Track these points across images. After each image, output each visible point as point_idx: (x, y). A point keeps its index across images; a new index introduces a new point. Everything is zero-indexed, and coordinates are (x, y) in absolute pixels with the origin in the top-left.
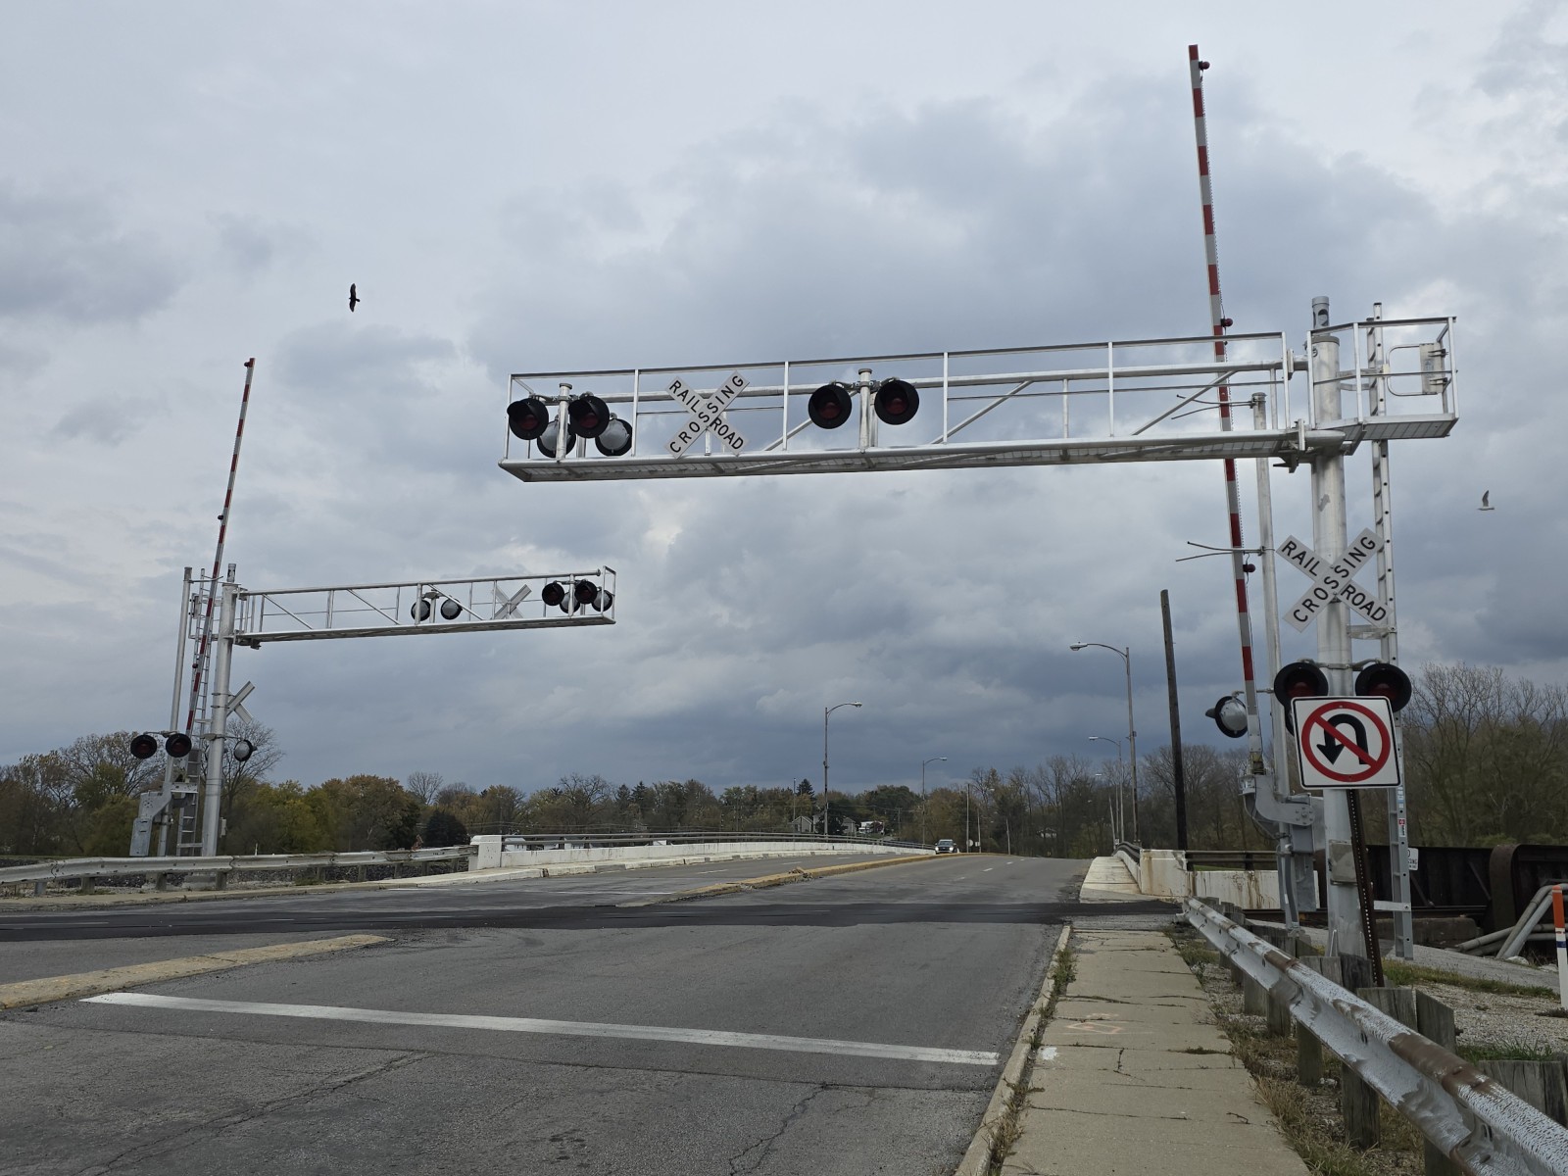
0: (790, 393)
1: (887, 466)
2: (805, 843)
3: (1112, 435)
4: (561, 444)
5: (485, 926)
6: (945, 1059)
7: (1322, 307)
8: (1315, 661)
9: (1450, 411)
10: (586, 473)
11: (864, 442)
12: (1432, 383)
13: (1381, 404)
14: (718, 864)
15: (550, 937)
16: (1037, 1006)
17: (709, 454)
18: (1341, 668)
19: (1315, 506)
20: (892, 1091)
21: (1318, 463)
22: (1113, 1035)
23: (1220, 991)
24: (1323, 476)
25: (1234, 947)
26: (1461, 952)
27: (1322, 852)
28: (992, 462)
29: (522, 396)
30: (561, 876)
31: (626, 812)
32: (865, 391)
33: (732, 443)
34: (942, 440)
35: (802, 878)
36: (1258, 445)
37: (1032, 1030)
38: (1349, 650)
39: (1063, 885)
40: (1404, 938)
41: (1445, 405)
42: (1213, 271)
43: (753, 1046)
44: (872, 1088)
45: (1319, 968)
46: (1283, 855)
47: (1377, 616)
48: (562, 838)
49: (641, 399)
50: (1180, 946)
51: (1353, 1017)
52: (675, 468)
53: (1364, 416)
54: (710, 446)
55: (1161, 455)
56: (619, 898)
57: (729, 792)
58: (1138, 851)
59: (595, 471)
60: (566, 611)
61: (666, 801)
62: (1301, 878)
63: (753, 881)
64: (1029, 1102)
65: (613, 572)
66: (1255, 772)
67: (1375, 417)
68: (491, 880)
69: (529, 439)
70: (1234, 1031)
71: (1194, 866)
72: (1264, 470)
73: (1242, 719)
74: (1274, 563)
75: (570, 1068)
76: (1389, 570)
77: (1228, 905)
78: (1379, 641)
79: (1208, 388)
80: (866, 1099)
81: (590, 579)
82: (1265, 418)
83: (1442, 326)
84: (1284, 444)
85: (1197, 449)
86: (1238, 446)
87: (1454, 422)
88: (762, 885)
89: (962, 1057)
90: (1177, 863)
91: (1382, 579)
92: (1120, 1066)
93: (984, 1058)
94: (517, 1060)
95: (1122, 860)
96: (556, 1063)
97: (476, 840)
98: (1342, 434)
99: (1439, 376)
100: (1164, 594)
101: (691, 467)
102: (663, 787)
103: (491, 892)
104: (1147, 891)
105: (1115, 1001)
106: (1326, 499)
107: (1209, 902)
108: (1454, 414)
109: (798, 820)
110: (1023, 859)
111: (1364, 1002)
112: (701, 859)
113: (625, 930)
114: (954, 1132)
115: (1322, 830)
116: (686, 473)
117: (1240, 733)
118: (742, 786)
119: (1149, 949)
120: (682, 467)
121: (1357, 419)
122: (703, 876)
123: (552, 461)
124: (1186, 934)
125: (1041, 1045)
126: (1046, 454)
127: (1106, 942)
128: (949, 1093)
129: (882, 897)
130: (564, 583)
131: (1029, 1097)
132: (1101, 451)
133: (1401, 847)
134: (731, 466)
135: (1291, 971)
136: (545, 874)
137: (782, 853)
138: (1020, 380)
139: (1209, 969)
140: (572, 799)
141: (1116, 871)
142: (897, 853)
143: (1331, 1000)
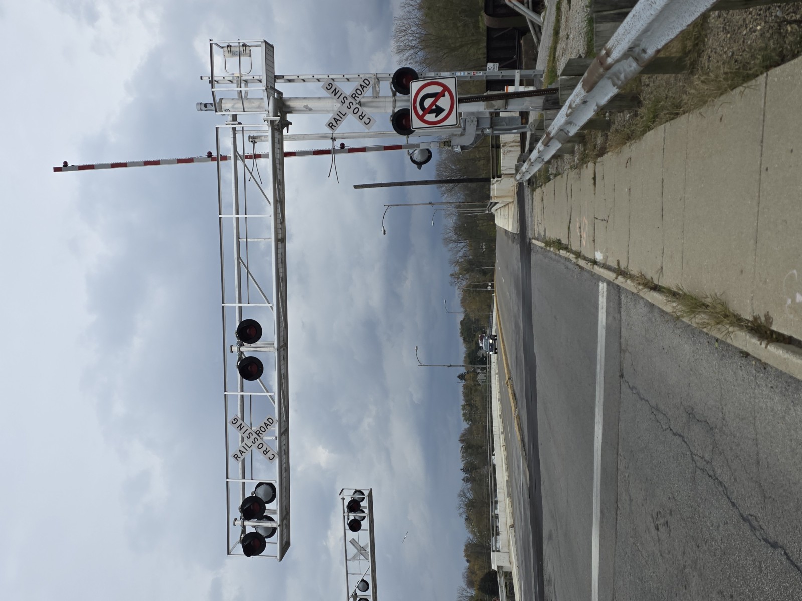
0: (242, 391)
1: (285, 336)
2: (492, 378)
3: (270, 216)
4: (269, 524)
5: (542, 564)
6: (604, 310)
7: (203, 106)
8: (391, 114)
9: (260, 43)
10: (286, 509)
11: (272, 349)
12: (244, 52)
13: (255, 78)
14: (504, 427)
15: (547, 526)
16: (574, 260)
17: (276, 437)
18: (395, 101)
19: (310, 112)
20: (622, 340)
21: (287, 110)
22: (588, 222)
23: (563, 165)
24: (293, 108)
25: (540, 159)
26: (540, 43)
27: (491, 113)
28: (284, 279)
29: (240, 549)
30: (513, 517)
31: (477, 478)
32: (242, 349)
33: (270, 424)
34: (271, 307)
35: (511, 381)
36: (276, 140)
37: (587, 264)
38: (385, 97)
39: (510, 242)
40: (533, 74)
41: (256, 46)
42: (180, 161)
43: (602, 414)
44: (621, 350)
45: (550, 121)
46: (492, 132)
47: (368, 83)
48: (492, 517)
49: (243, 477)
50: (541, 184)
51: (575, 108)
52: (284, 457)
53: (262, 87)
54: (271, 438)
55: (281, 191)
56: (525, 485)
57: (465, 419)
58: (491, 203)
59: (284, 504)
60: (364, 518)
61: (471, 455)
62: (504, 123)
63: (513, 408)
64: (624, 269)
65: (343, 490)
66: (449, 145)
67: (262, 81)
68: (516, 558)
69: (265, 543)
70: (584, 160)
71: (498, 174)
72: (290, 137)
73: (422, 151)
74: (340, 133)
75: (618, 518)
76: (344, 76)
77: (519, 160)
78: (381, 82)
79: (245, 165)
80: (627, 354)
81: (346, 504)
82: (262, 136)
83: (214, 46)
84: (276, 127)
85: (278, 172)
86: (277, 151)
87: (265, 42)
88: (515, 403)
89: (602, 301)
90: (498, 183)
91: (348, 79)
92: (604, 220)
93: (602, 290)
94: (615, 548)
95: (497, 210)
96: (616, 525)
97: (494, 567)
98: (271, 97)
99: (241, 48)
100: (356, 187)
101: (283, 448)
102: (463, 457)
103: (523, 559)
104: (512, 198)
105: (571, 219)
106: (306, 107)
107: (517, 169)
108: (261, 42)
109: (480, 381)
110: (497, 261)
111: (567, 102)
112: (502, 437)
113: (542, 483)
114: (642, 309)
115: (479, 113)
116: (286, 450)
117: (429, 152)
118: (462, 412)
119: (542, 200)
120: (283, 453)
121: (263, 90)
122: (511, 435)
123: (278, 530)
124: (534, 180)
125: (595, 259)
126: (280, 251)
127: (540, 222)
128: (622, 310)
129: (519, 337)
130: (349, 519)
131: (622, 268)
132: (279, 222)
133: (486, 74)
134: (283, 424)
135: (552, 135)
136: (512, 526)
137: (498, 390)
138: (239, 264)
139: (552, 171)
140: (471, 510)
141: (502, 214)
142: (496, 327)
143: (566, 117)
